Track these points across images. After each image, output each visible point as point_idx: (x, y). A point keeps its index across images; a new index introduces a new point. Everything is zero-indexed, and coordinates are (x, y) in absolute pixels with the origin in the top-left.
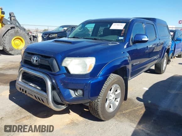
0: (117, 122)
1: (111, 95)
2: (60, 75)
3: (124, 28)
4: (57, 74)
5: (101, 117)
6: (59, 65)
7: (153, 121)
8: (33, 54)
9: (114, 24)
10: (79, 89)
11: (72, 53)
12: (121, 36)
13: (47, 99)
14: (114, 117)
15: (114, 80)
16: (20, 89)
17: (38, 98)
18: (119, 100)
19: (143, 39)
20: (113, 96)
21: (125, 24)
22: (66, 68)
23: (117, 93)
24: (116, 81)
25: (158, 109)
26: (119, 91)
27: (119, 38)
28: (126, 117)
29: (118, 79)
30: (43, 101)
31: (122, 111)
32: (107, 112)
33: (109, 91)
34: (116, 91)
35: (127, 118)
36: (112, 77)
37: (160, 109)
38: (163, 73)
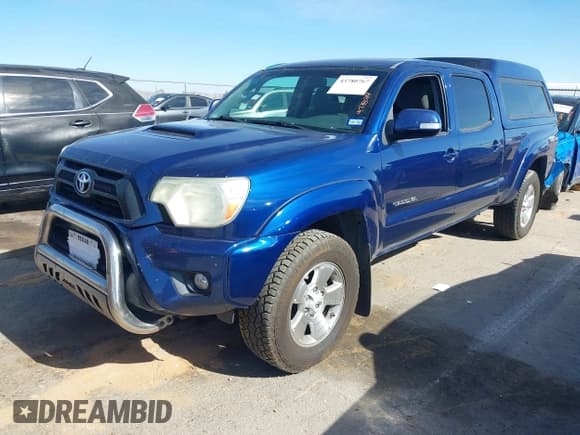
0: (324, 379)
1: (313, 295)
2: (145, 229)
3: (369, 91)
4: (137, 225)
5: (276, 360)
6: (143, 199)
7: (438, 381)
8: (80, 166)
9: (342, 77)
10: (200, 272)
11: (180, 165)
12: (356, 117)
13: (108, 298)
14: (319, 362)
15: (318, 249)
16: (45, 265)
17: (86, 293)
18: (337, 311)
19: (423, 126)
20: (318, 297)
21: (375, 78)
22: (162, 208)
23: (330, 290)
24: (326, 250)
25: (466, 347)
26: (338, 285)
27: (350, 123)
28: (356, 366)
29: (331, 246)
30: (98, 304)
31: (351, 348)
32: (297, 345)
33: (303, 283)
34: (330, 283)
35: (361, 370)
36: (314, 238)
37: (474, 347)
38: (521, 237)
